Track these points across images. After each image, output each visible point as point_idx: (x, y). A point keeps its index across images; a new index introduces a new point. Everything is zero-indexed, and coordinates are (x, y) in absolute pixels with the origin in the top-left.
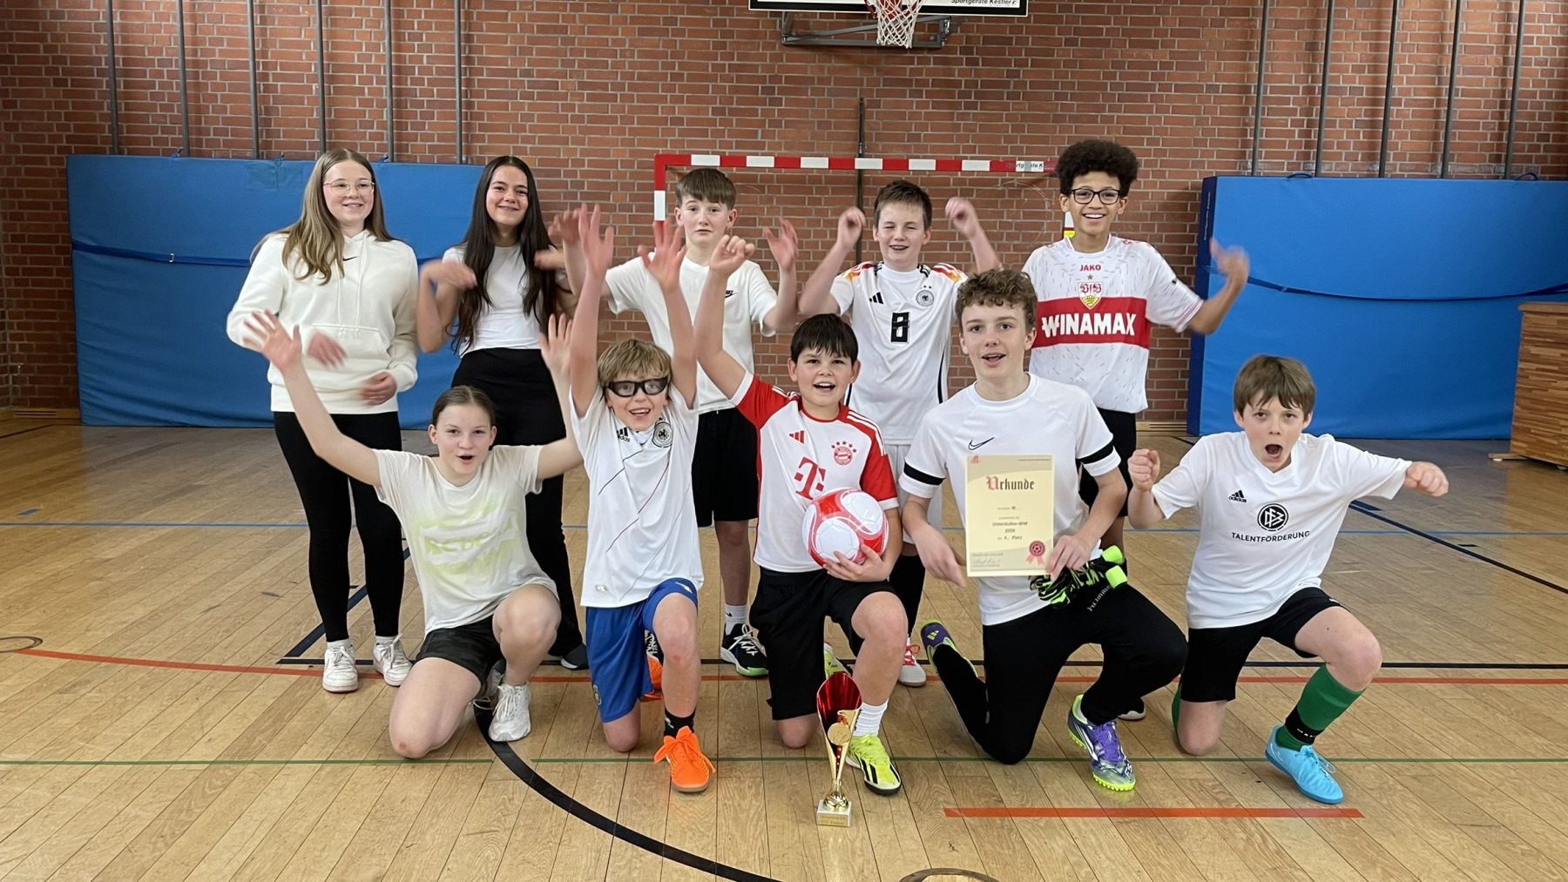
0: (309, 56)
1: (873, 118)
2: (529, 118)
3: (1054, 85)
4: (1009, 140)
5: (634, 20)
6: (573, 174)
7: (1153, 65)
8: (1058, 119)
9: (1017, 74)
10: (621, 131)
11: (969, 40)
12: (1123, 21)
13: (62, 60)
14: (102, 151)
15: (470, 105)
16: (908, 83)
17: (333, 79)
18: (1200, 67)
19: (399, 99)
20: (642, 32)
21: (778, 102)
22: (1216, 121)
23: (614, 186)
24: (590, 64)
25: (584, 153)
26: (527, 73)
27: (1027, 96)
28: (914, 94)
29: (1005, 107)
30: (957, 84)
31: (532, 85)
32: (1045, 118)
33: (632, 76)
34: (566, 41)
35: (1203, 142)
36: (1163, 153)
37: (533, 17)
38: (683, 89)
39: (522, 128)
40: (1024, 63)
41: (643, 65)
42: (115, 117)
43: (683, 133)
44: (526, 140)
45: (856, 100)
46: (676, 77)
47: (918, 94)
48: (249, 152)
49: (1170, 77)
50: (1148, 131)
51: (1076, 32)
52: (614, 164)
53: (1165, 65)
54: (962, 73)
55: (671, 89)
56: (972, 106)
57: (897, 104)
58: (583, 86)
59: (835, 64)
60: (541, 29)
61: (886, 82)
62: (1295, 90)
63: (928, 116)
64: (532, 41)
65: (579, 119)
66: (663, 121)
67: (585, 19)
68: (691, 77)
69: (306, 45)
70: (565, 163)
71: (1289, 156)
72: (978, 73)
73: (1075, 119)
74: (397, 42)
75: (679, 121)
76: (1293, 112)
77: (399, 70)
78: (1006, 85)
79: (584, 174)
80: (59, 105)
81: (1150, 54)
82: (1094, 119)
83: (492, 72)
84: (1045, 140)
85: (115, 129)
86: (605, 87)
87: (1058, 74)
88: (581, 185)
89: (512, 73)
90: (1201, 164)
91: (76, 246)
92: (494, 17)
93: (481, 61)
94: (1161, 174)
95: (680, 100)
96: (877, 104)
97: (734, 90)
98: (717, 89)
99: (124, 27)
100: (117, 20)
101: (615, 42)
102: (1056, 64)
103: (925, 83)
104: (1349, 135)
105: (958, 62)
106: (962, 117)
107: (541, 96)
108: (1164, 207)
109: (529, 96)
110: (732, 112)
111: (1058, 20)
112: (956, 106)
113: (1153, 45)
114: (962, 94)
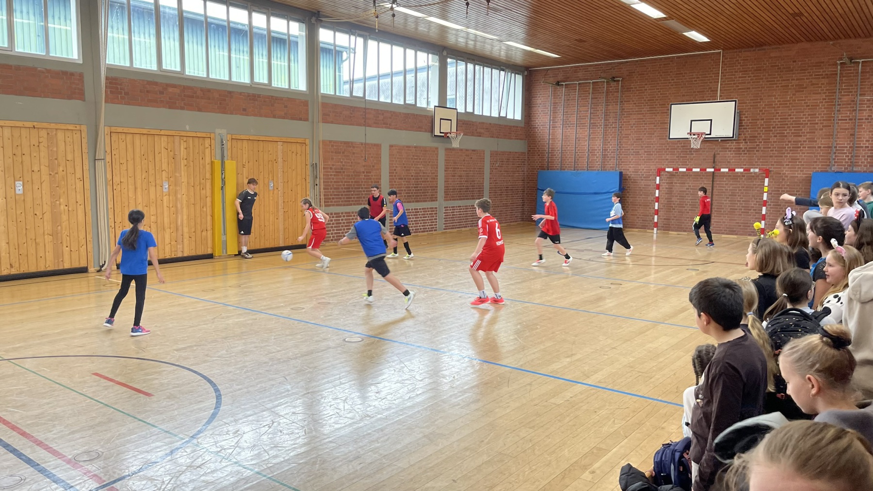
0: (586, 148)
1: (718, 158)
2: (632, 159)
3: (770, 148)
4: (756, 162)
5: (658, 136)
6: (641, 172)
7: (801, 141)
8: (771, 157)
9: (759, 145)
10: (654, 162)
11: (745, 137)
12: (791, 130)
13: (539, 151)
14: (545, 169)
15: (619, 157)
16: (728, 148)
17: (590, 152)
18: (816, 141)
19: (604, 156)
20: (660, 139)
21: (693, 154)
22: (820, 156)
23: (651, 175)
24: (647, 147)
25: (645, 167)
26: (633, 149)
27: (762, 151)
28: (729, 151)
29: (755, 154)
30: (742, 148)
31: (634, 152)
32: (767, 157)
33: (657, 149)
34: (642, 142)
35: (816, 162)
36: (803, 165)
37: (635, 137)
38: (669, 152)
39: (631, 162)
40: (761, 142)
41: (659, 147)
42: (548, 162)
43: (668, 162)
44: (632, 165)
45: (713, 153)
46: (668, 149)
47: (731, 151)
48: (573, 169)
49: (806, 144)
50: (799, 159)
51: (777, 133)
52: (651, 170)
53: (804, 141)
54: (743, 145)
55: (666, 152)
56: (744, 154)
57: (725, 154)
58: (645, 152)
59: (708, 144)
60: (637, 139)
61: (722, 148)
62: (847, 147)
63: (733, 157)
64: (634, 142)
65: (644, 160)
66: (664, 159)
67: (647, 137)
68: (671, 149)
69: (586, 145)
70: (640, 170)
71: (845, 165)
72: (747, 145)
73: (776, 157)
74: (605, 144)
75: (667, 159)
76: (846, 153)
77: (605, 150)
78: (756, 148)
79: (644, 172)
80: (539, 160)
81: (800, 139)
82: (782, 156)
83: (625, 150)
84: (767, 162)
85: (548, 164)
86: (650, 152)
87: (771, 145)
88: (643, 175)
89: (629, 149)
90: (816, 168)
91: (538, 189)
92: (626, 137)
93: (623, 147)
94: (803, 171)
95: (668, 154)
96: (719, 154)
97: (681, 152)
98: (677, 152)
99: (552, 144)
100: (550, 142)
101: (654, 142)
102: (771, 142)
103: (733, 148)
104: (865, 159)
105: (742, 143)
106: (743, 157)
107: (636, 155)
108: (803, 180)
109: (633, 155)
110: (681, 157)
111: (772, 131)
112: (741, 154)
113: (801, 136)
114: (743, 151)
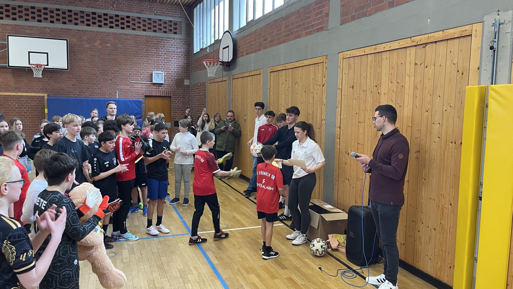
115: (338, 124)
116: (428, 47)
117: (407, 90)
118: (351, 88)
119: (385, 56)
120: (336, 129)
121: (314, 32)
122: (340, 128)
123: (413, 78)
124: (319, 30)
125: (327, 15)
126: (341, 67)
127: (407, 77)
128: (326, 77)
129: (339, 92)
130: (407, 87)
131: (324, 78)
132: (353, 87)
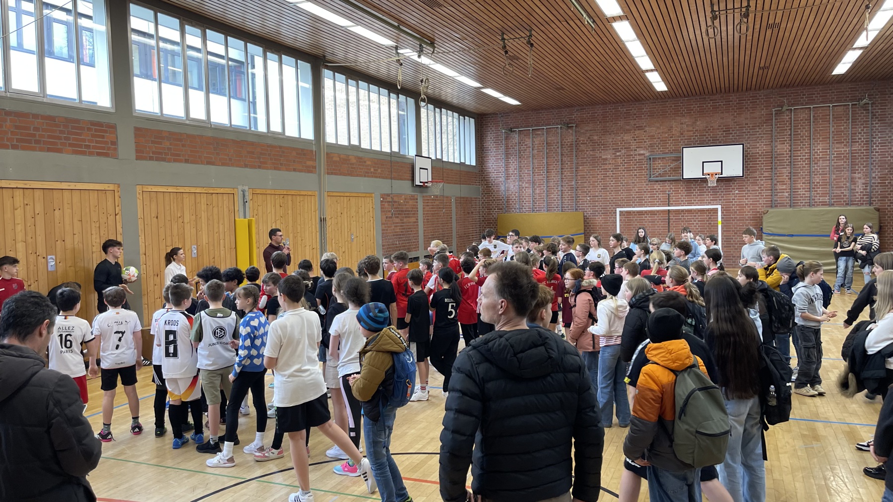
115: (142, 250)
116: (214, 195)
117: (203, 221)
118: (155, 218)
119: (185, 195)
120: (141, 256)
121: (91, 154)
122: (145, 254)
123: (206, 213)
124: (99, 154)
125: (114, 143)
126: (141, 198)
127: (203, 212)
128: (120, 206)
129: (140, 222)
130: (203, 218)
131: (117, 208)
132: (157, 218)
